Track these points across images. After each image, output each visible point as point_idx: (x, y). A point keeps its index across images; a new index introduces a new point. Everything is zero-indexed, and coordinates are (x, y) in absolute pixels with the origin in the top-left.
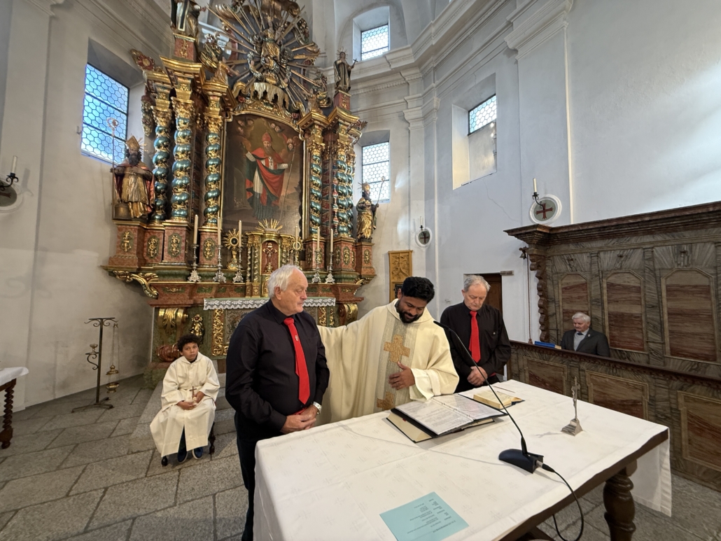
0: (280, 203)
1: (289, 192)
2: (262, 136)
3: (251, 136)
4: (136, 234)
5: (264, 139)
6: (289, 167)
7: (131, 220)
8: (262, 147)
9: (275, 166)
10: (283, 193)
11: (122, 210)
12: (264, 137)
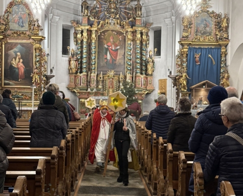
0: (116, 62)
3: (106, 38)
4: (74, 77)
6: (120, 47)
8: (110, 42)
9: (115, 48)
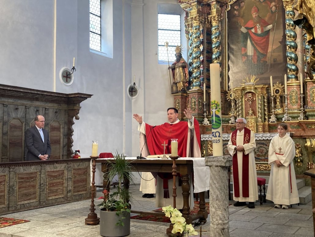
0: (267, 59)
1: (274, 47)
2: (251, 11)
3: (244, 14)
4: (180, 100)
5: (252, 11)
6: (273, 26)
7: (178, 93)
8: (252, 18)
9: (262, 30)
10: (270, 50)
11: (174, 88)
12: (253, 10)
